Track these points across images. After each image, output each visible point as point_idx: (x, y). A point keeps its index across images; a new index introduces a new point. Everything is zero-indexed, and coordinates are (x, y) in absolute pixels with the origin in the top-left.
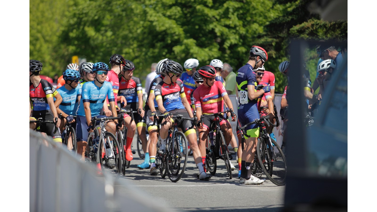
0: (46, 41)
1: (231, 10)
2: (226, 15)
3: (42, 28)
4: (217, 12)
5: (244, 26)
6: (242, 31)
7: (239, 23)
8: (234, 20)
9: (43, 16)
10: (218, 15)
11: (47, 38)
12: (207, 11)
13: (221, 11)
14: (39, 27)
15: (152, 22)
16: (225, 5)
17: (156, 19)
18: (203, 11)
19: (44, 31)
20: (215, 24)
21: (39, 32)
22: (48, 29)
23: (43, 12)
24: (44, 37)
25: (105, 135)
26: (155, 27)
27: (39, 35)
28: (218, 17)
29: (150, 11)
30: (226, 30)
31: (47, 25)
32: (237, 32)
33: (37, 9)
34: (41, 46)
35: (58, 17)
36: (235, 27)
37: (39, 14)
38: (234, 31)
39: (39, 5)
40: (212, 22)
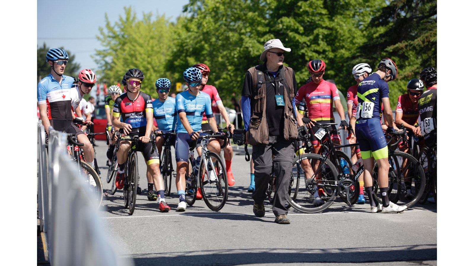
0: (155, 71)
1: (321, 37)
2: (315, 41)
3: (152, 60)
4: (308, 38)
5: (333, 51)
6: (331, 55)
7: (328, 48)
8: (323, 45)
9: (152, 50)
10: (309, 41)
11: (156, 68)
12: (298, 37)
13: (311, 37)
14: (149, 59)
15: (247, 48)
16: (316, 32)
17: (251, 45)
18: (295, 37)
19: (153, 62)
20: (305, 49)
21: (149, 63)
22: (157, 61)
23: (152, 47)
24: (153, 68)
25: (207, 155)
26: (250, 52)
27: (149, 66)
28: (309, 44)
29: (246, 39)
30: (315, 55)
31: (155, 58)
32: (326, 58)
33: (148, 44)
34: (151, 75)
35: (164, 50)
36: (324, 52)
37: (149, 49)
38: (324, 56)
39: (149, 41)
40: (303, 48)
